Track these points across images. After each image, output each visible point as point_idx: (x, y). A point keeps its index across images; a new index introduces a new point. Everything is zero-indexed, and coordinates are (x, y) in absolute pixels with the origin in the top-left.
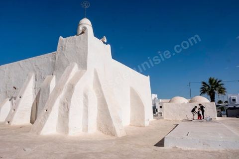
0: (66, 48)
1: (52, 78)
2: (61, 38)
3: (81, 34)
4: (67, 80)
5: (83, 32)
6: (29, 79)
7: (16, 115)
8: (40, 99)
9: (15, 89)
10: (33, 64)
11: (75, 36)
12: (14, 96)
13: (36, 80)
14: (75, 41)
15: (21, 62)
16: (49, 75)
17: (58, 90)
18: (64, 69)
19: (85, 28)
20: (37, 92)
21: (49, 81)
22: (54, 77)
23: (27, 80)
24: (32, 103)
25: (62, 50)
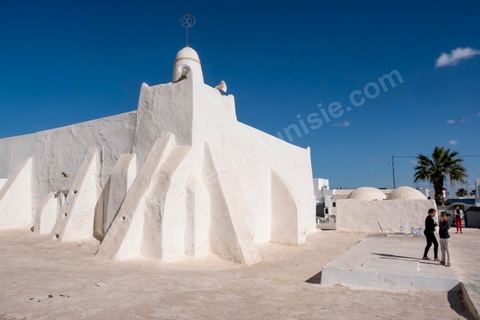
0: (155, 106)
1: (130, 159)
2: (145, 85)
3: (180, 79)
4: (157, 164)
5: (184, 77)
6: (89, 160)
7: (70, 224)
8: (111, 196)
9: (65, 176)
10: (96, 133)
11: (170, 84)
12: (63, 189)
13: (102, 161)
14: (170, 93)
15: (74, 128)
16: (125, 152)
17: (141, 182)
18: (152, 142)
19: (187, 69)
20: (104, 183)
21: (126, 165)
22: (135, 156)
23: (86, 161)
24: (95, 203)
25: (147, 108)
